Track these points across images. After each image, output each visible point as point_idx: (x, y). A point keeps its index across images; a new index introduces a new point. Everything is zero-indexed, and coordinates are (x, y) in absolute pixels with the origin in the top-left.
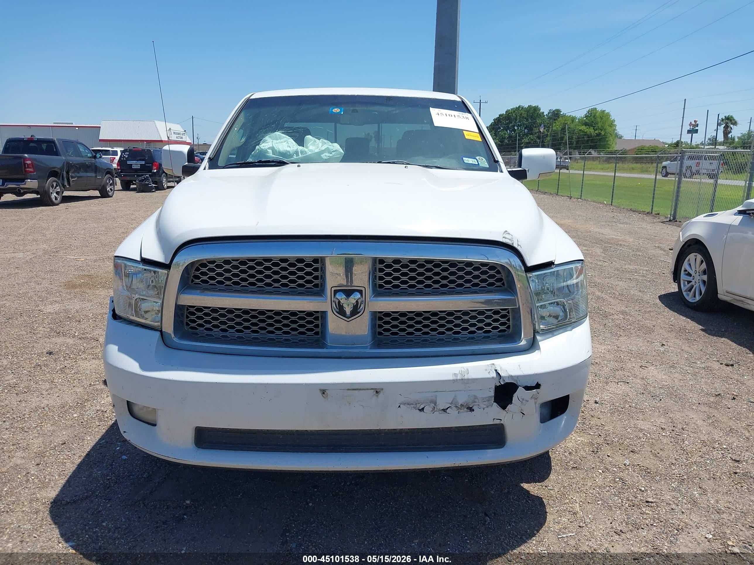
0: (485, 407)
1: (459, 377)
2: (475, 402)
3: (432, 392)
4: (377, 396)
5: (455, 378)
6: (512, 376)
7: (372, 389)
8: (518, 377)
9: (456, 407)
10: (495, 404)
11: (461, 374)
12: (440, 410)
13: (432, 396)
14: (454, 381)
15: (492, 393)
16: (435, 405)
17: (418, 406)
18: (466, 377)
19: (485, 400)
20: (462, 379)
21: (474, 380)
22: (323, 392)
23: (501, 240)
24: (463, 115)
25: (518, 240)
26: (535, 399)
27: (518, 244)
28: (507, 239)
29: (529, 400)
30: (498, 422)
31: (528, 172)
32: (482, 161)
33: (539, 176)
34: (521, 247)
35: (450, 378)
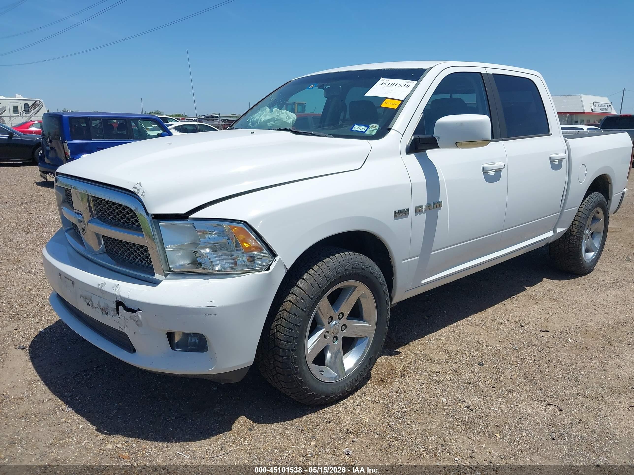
0: (113, 315)
1: (100, 287)
2: (108, 309)
3: (90, 293)
4: (73, 286)
5: (98, 287)
6: (121, 297)
7: (71, 280)
8: (125, 298)
9: (100, 309)
10: (117, 315)
11: (101, 285)
12: (95, 307)
13: (91, 296)
14: (97, 289)
15: (115, 306)
16: (92, 302)
17: (87, 300)
18: (102, 288)
19: (112, 310)
20: (100, 289)
21: (107, 293)
22: (60, 276)
23: (131, 190)
24: (405, 83)
25: (144, 191)
26: (134, 321)
27: (142, 194)
28: (137, 189)
29: (129, 320)
30: (122, 330)
31: (439, 140)
32: (374, 128)
33: (457, 145)
34: (144, 197)
35: (96, 286)
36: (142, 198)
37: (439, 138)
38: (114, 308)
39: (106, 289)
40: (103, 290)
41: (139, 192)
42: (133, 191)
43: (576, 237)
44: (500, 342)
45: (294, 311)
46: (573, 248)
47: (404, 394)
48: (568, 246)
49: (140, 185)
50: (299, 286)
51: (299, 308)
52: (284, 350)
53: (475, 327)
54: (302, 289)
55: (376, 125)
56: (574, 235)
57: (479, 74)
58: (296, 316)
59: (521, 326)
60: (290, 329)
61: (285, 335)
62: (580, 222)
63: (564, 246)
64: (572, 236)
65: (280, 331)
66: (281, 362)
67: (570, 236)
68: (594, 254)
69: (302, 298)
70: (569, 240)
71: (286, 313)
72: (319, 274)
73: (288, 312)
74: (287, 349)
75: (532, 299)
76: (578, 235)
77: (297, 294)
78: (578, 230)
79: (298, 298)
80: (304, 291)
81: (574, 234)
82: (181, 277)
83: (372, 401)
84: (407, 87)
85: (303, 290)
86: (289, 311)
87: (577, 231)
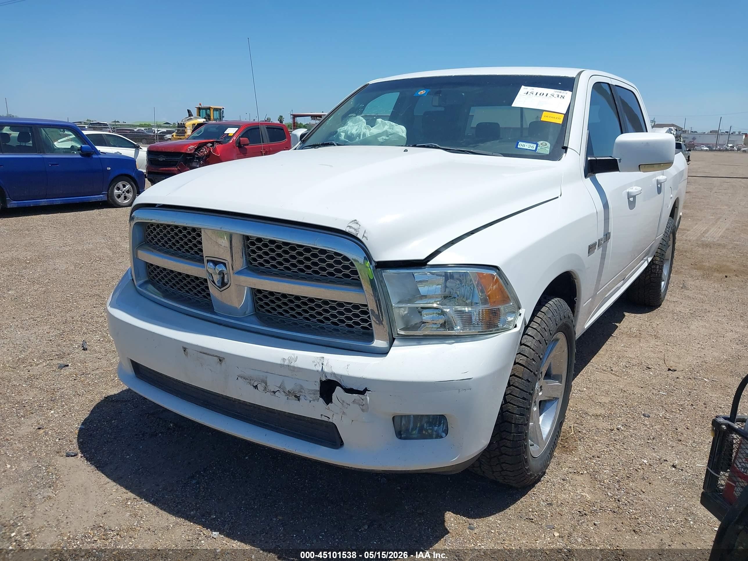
0: (312, 400)
1: (286, 363)
2: (301, 392)
3: (263, 372)
4: (221, 364)
5: (282, 363)
6: (334, 374)
7: (216, 356)
8: (341, 376)
9: (284, 392)
10: (321, 399)
11: (289, 361)
12: (270, 392)
13: (263, 376)
14: (282, 366)
15: (318, 387)
16: (266, 385)
17: (252, 382)
18: (292, 364)
19: (311, 393)
20: (288, 366)
21: (300, 370)
22: (185, 349)
23: (344, 230)
24: (559, 94)
25: (365, 231)
26: (359, 405)
27: (364, 235)
28: (353, 228)
29: (351, 404)
30: (326, 419)
31: (620, 162)
32: (545, 147)
33: (640, 168)
34: (367, 240)
35: (279, 362)
36: (364, 240)
37: (620, 160)
38: (316, 391)
39: (299, 364)
40: (294, 367)
41: (357, 232)
42: (347, 231)
43: (658, 266)
44: (642, 388)
45: (526, 376)
46: (655, 278)
47: (597, 459)
48: (650, 276)
49: (357, 223)
50: (527, 344)
51: (532, 372)
52: (517, 425)
53: (604, 373)
54: (531, 348)
55: (547, 142)
56: (657, 264)
57: (607, 84)
58: (529, 382)
59: (648, 368)
60: (524, 398)
61: (518, 407)
62: (661, 250)
63: (645, 276)
64: (654, 265)
65: (512, 402)
66: (512, 441)
67: (652, 265)
68: (665, 283)
69: (533, 359)
70: (651, 270)
71: (518, 379)
72: (544, 328)
73: (520, 378)
74: (520, 423)
75: (633, 337)
76: (660, 263)
77: (527, 355)
78: (661, 258)
79: (528, 359)
80: (534, 351)
81: (657, 262)
82: (415, 343)
83: (575, 473)
84: (562, 98)
85: (533, 349)
86: (520, 376)
87: (660, 260)
